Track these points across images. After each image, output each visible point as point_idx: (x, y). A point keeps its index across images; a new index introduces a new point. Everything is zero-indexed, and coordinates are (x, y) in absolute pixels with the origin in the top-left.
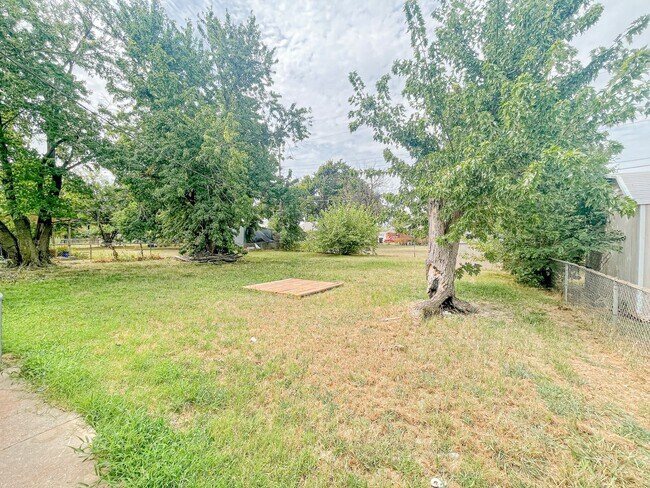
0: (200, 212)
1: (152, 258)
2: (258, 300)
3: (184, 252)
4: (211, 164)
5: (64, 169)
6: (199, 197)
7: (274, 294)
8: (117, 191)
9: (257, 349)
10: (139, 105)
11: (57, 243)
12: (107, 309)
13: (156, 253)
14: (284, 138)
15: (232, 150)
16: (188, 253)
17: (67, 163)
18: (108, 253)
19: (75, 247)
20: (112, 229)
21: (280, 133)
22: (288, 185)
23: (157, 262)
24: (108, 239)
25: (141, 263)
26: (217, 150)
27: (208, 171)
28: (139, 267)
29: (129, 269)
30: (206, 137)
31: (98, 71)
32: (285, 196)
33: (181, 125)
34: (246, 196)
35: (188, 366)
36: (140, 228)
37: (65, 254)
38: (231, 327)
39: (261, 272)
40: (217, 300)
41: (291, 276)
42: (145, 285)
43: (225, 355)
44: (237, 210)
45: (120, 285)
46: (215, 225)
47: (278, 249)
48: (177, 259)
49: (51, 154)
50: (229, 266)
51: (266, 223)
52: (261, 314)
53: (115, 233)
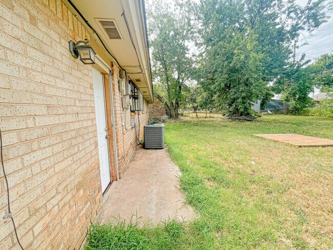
0: (232, 94)
1: (210, 117)
2: (262, 143)
3: (225, 115)
4: (238, 67)
5: (182, 83)
6: (232, 86)
7: (276, 142)
8: (198, 88)
9: (254, 168)
10: (207, 47)
11: (180, 111)
12: (192, 136)
13: (212, 115)
14: (299, 31)
15: (253, 54)
16: (226, 115)
17: (183, 80)
18: (194, 115)
19: (185, 112)
20: (196, 105)
21: (295, 29)
22: (298, 67)
23: (212, 119)
24: (195, 109)
25: (206, 119)
26: (242, 57)
27: (238, 71)
28: (205, 121)
29: (201, 121)
30: (236, 51)
31: (192, 39)
32: (296, 75)
33: (224, 49)
34: (261, 81)
35: (216, 164)
36: (206, 104)
37: (182, 115)
38: (241, 154)
39: (269, 127)
40: (237, 139)
41: (295, 132)
42: (206, 128)
43: (234, 165)
44: (254, 90)
45: (197, 127)
46: (240, 100)
47: (287, 114)
48: (221, 118)
49: (179, 78)
50: (248, 123)
51: (277, 97)
52: (261, 151)
53: (197, 106)
